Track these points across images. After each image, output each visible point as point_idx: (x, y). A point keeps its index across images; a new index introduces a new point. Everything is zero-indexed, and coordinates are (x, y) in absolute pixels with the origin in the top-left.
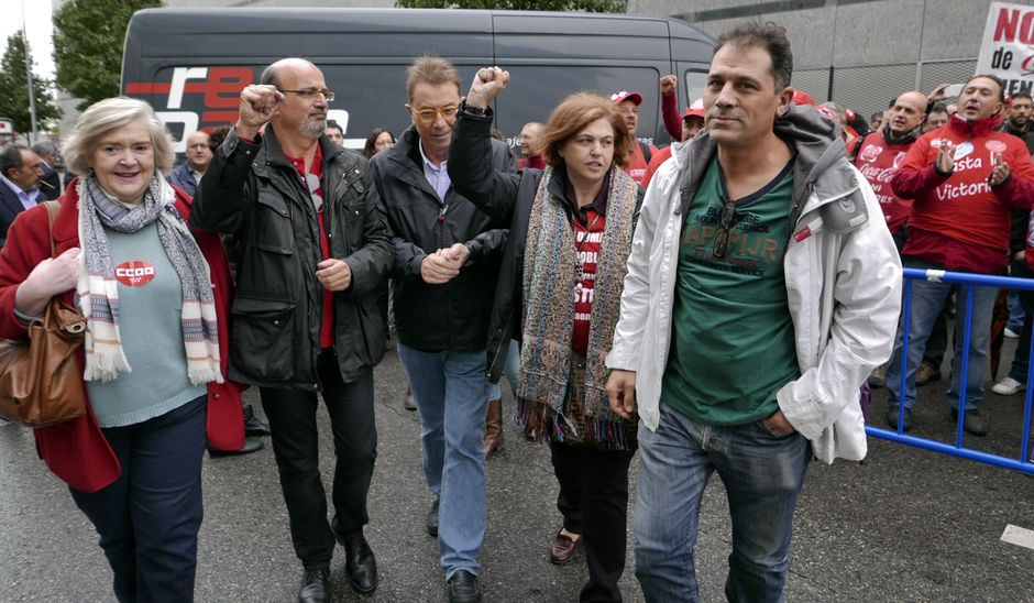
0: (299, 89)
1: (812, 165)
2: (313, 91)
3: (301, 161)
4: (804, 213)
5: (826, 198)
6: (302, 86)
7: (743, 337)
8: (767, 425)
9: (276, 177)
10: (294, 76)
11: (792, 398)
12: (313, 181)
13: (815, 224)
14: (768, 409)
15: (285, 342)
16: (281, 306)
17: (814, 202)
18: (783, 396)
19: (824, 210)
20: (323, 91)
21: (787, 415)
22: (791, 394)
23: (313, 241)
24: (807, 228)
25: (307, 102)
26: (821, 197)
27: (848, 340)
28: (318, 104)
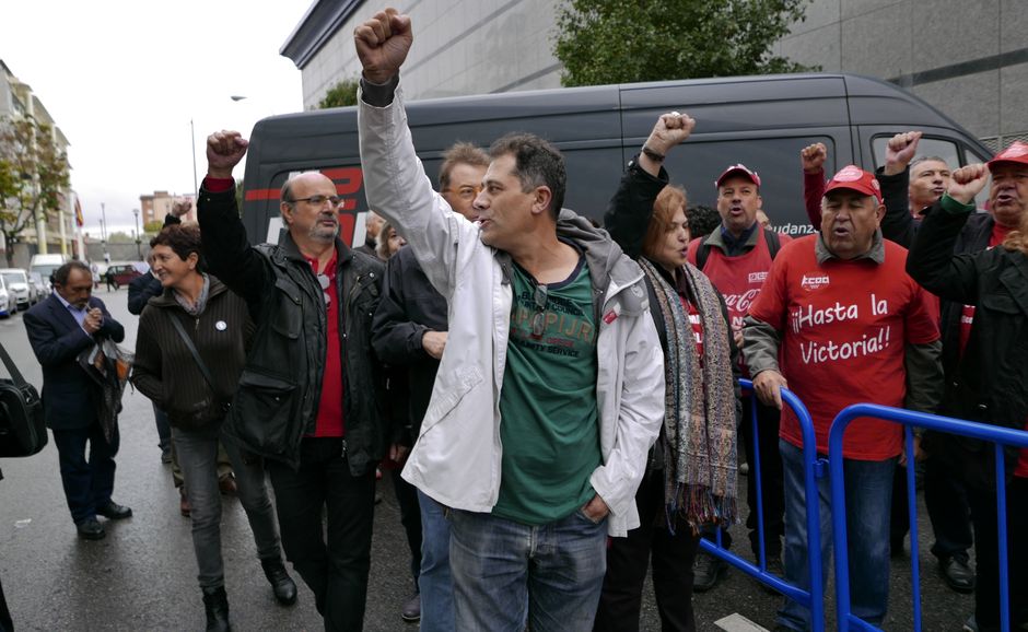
0: (308, 197)
1: (605, 258)
2: (320, 199)
3: (316, 262)
4: (607, 299)
5: (622, 284)
6: (310, 194)
7: (568, 423)
8: (586, 514)
9: (293, 268)
10: (303, 187)
11: (607, 481)
12: (324, 281)
13: (617, 308)
14: (588, 496)
15: (281, 419)
16: (282, 385)
17: (614, 289)
18: (598, 481)
19: (620, 296)
20: (332, 198)
21: (606, 499)
22: (606, 477)
23: (320, 330)
24: (613, 311)
25: (316, 209)
26: (618, 284)
27: (637, 417)
28: (325, 210)
